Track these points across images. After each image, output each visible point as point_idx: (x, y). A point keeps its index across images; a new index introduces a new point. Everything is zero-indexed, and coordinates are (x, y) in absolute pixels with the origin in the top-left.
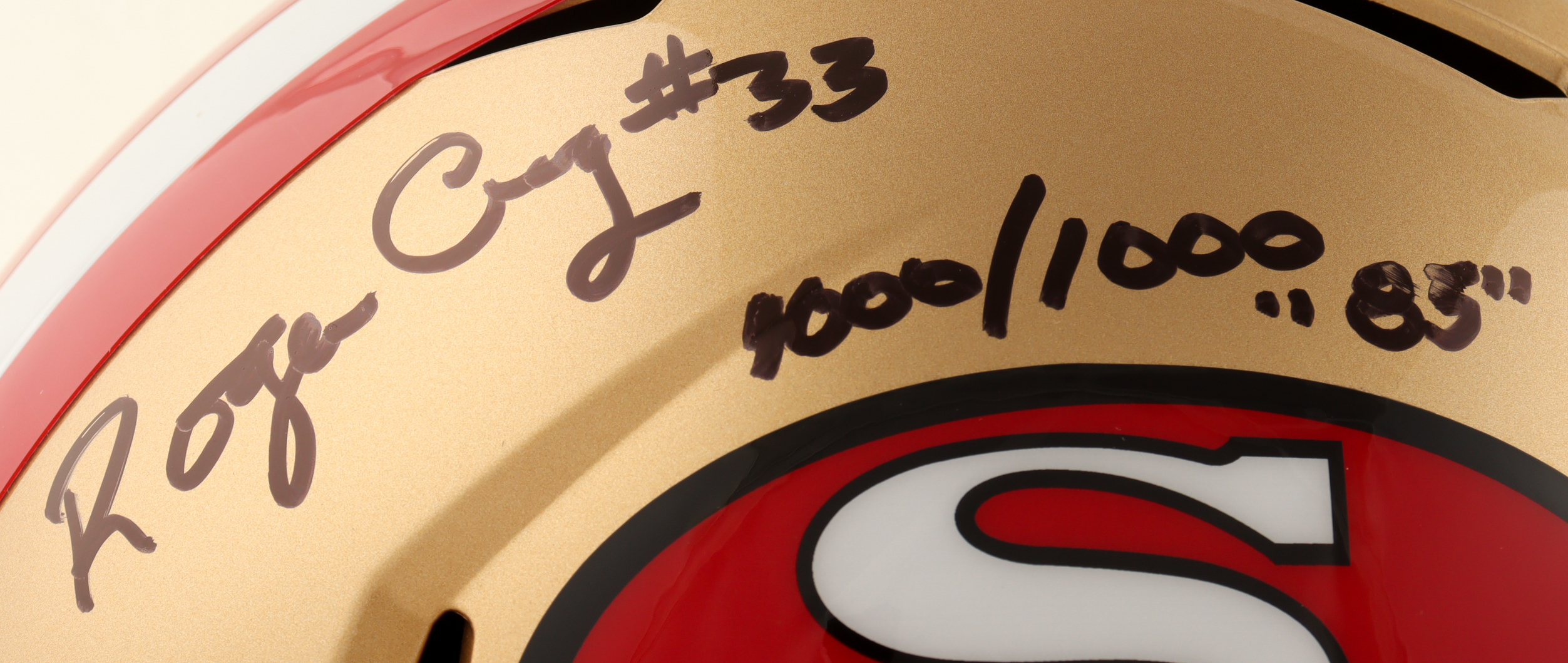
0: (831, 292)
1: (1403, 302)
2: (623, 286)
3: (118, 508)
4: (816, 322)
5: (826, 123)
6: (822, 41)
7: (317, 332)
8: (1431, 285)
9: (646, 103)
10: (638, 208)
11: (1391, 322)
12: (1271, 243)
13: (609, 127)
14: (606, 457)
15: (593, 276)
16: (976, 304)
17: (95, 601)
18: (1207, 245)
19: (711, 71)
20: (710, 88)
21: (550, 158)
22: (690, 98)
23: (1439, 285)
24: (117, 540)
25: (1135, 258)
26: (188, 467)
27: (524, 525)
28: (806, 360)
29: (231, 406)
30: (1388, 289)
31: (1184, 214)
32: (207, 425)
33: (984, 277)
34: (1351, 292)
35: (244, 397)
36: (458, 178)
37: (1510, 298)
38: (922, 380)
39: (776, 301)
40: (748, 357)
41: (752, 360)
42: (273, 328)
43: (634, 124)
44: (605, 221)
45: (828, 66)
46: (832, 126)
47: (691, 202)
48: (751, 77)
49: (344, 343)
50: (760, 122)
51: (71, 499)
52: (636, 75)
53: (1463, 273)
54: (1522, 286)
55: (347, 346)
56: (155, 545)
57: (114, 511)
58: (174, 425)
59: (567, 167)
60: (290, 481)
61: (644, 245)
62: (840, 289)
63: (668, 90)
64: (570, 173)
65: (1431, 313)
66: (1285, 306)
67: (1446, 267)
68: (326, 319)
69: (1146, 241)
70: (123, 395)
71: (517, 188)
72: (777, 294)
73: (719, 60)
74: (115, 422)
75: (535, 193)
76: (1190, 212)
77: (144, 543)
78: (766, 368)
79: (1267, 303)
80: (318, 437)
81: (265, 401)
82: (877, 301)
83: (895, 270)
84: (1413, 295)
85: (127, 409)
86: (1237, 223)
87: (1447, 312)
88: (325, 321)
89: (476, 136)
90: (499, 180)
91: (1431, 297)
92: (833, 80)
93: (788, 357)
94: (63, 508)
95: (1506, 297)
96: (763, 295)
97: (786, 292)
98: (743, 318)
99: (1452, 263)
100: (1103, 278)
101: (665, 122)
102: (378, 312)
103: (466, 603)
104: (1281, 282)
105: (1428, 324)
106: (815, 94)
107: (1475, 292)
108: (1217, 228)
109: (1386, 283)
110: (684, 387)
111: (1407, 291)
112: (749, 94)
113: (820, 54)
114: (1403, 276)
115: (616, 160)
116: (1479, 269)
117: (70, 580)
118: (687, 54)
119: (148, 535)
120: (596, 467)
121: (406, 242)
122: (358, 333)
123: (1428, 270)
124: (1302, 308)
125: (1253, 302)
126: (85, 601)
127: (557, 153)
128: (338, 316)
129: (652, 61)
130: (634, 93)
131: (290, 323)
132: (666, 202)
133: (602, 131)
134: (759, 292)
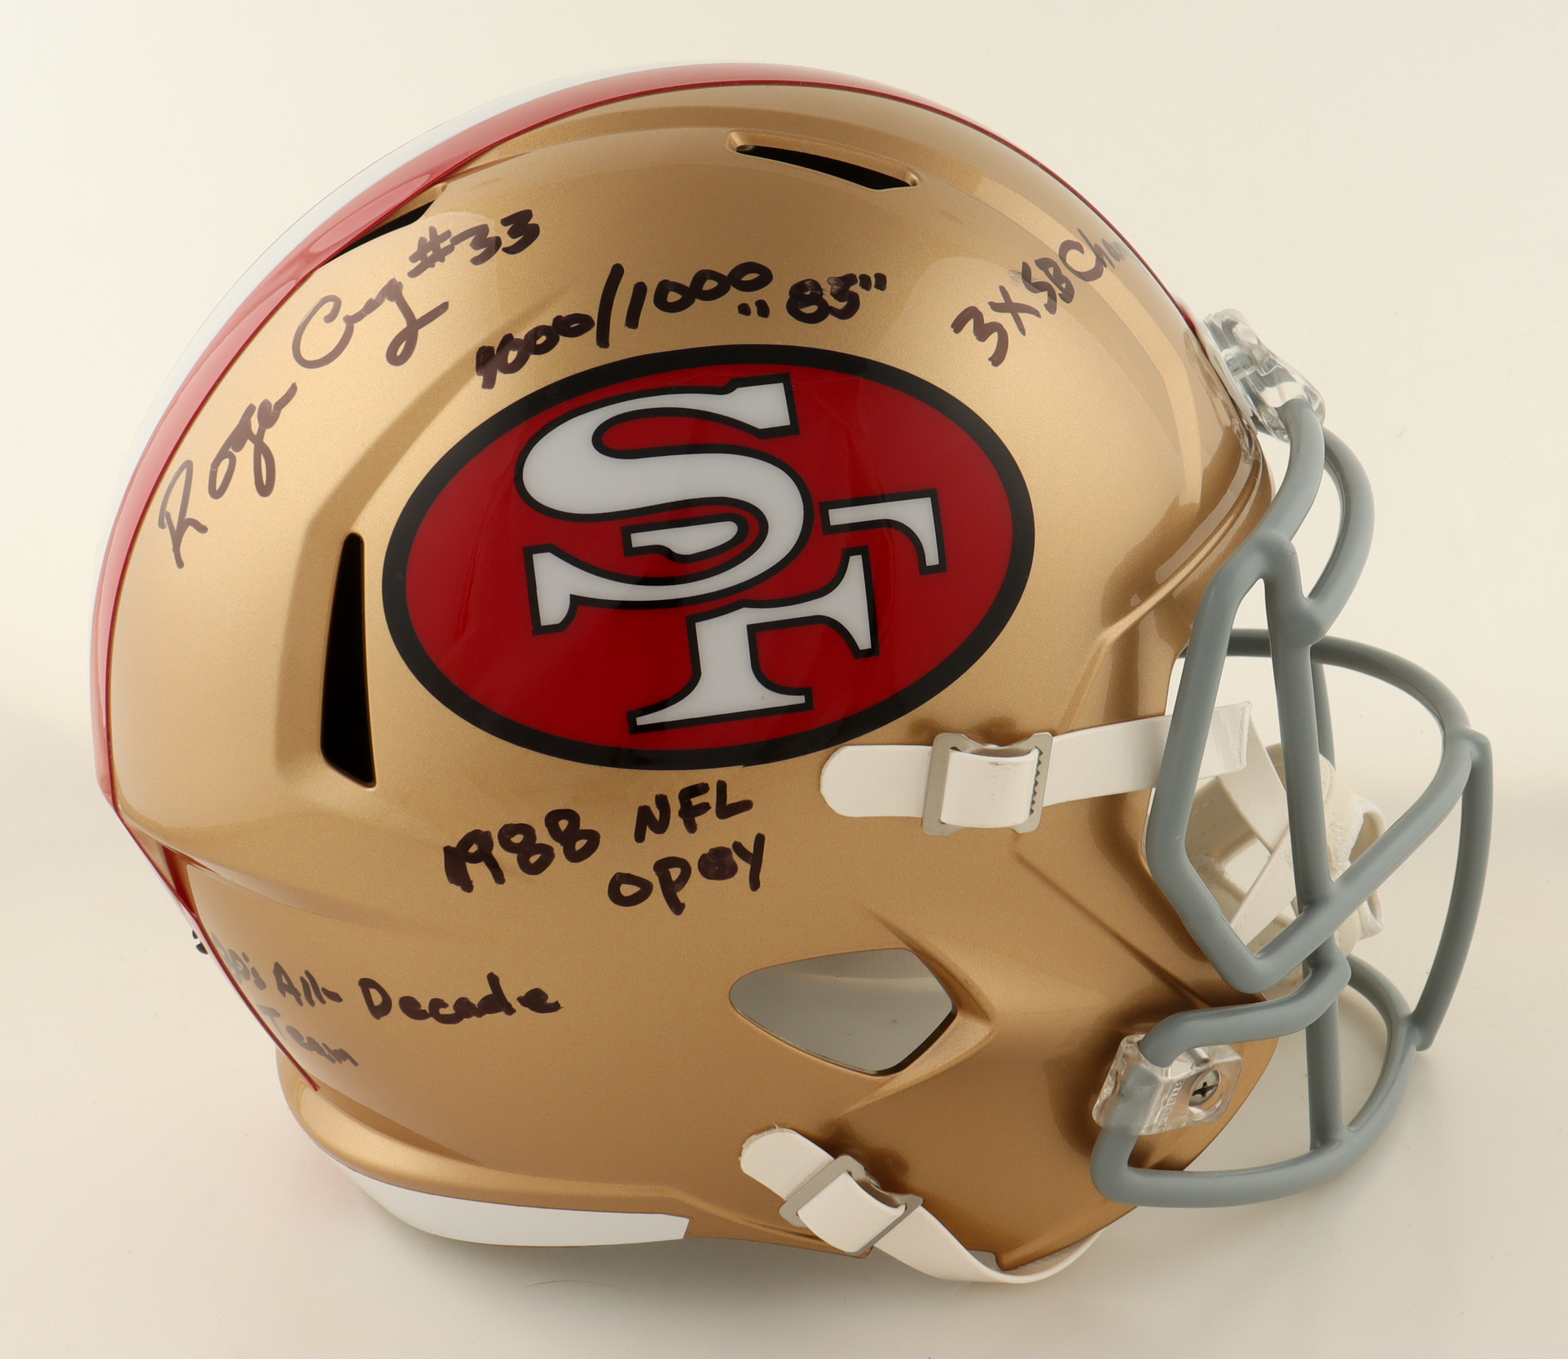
0: (518, 340)
1: (817, 298)
2: (414, 355)
3: (189, 514)
4: (512, 356)
5: (510, 256)
6: (506, 215)
7: (271, 407)
8: (832, 288)
9: (419, 262)
10: (418, 315)
11: (811, 309)
12: (744, 279)
13: (402, 278)
14: (416, 442)
15: (399, 353)
16: (592, 334)
17: (184, 562)
18: (710, 285)
19: (451, 240)
20: (450, 249)
21: (374, 298)
22: (440, 255)
23: (836, 287)
24: (191, 530)
25: (673, 297)
26: (218, 487)
27: (380, 484)
28: (509, 376)
29: (234, 452)
30: (808, 293)
31: (697, 271)
32: (224, 465)
33: (595, 319)
34: (789, 297)
35: (239, 448)
36: (330, 318)
37: (875, 289)
38: (568, 375)
39: (490, 349)
40: (479, 380)
41: (482, 381)
42: (250, 410)
43: (413, 274)
44: (402, 324)
45: (509, 227)
46: (512, 256)
47: (444, 307)
48: (470, 240)
49: (283, 410)
50: (476, 261)
51: (168, 515)
52: (414, 248)
53: (849, 280)
54: (881, 281)
55: (284, 411)
56: (207, 529)
57: (187, 516)
58: (210, 468)
59: (382, 301)
60: (265, 483)
61: (423, 333)
62: (522, 337)
63: (430, 254)
64: (384, 304)
65: (832, 302)
66: (754, 309)
67: (840, 278)
68: (273, 400)
69: (678, 288)
70: (186, 459)
71: (359, 317)
72: (491, 345)
73: (454, 234)
74: (184, 472)
75: (368, 317)
76: (701, 269)
77: (202, 529)
78: (489, 383)
79: (744, 309)
80: (275, 459)
81: (249, 446)
82: (542, 340)
83: (549, 323)
84: (822, 294)
85: (188, 466)
86: (726, 272)
87: (841, 301)
88: (273, 402)
89: (338, 295)
90: (350, 314)
91: (832, 294)
92: (512, 234)
93: (500, 376)
94: (165, 521)
95: (873, 288)
96: (484, 347)
97: (496, 344)
98: (475, 361)
99: (842, 275)
100: (657, 310)
101: (429, 270)
102: (298, 392)
103: (359, 528)
104: (750, 298)
105: (831, 308)
106: (503, 242)
107: (856, 288)
108: (714, 275)
109: (807, 290)
110: (449, 400)
111: (819, 293)
112: (470, 248)
113: (505, 222)
114: (816, 286)
115: (406, 294)
116: (858, 277)
117: (172, 554)
118: (439, 234)
119: (203, 525)
120: (411, 449)
121: (307, 355)
122: (289, 404)
123: (830, 281)
124: (763, 309)
125: (737, 310)
126: (180, 564)
127: (378, 295)
128: (279, 398)
129: (422, 240)
130: (413, 259)
131: (258, 406)
132: (432, 309)
133: (398, 280)
134: (482, 346)
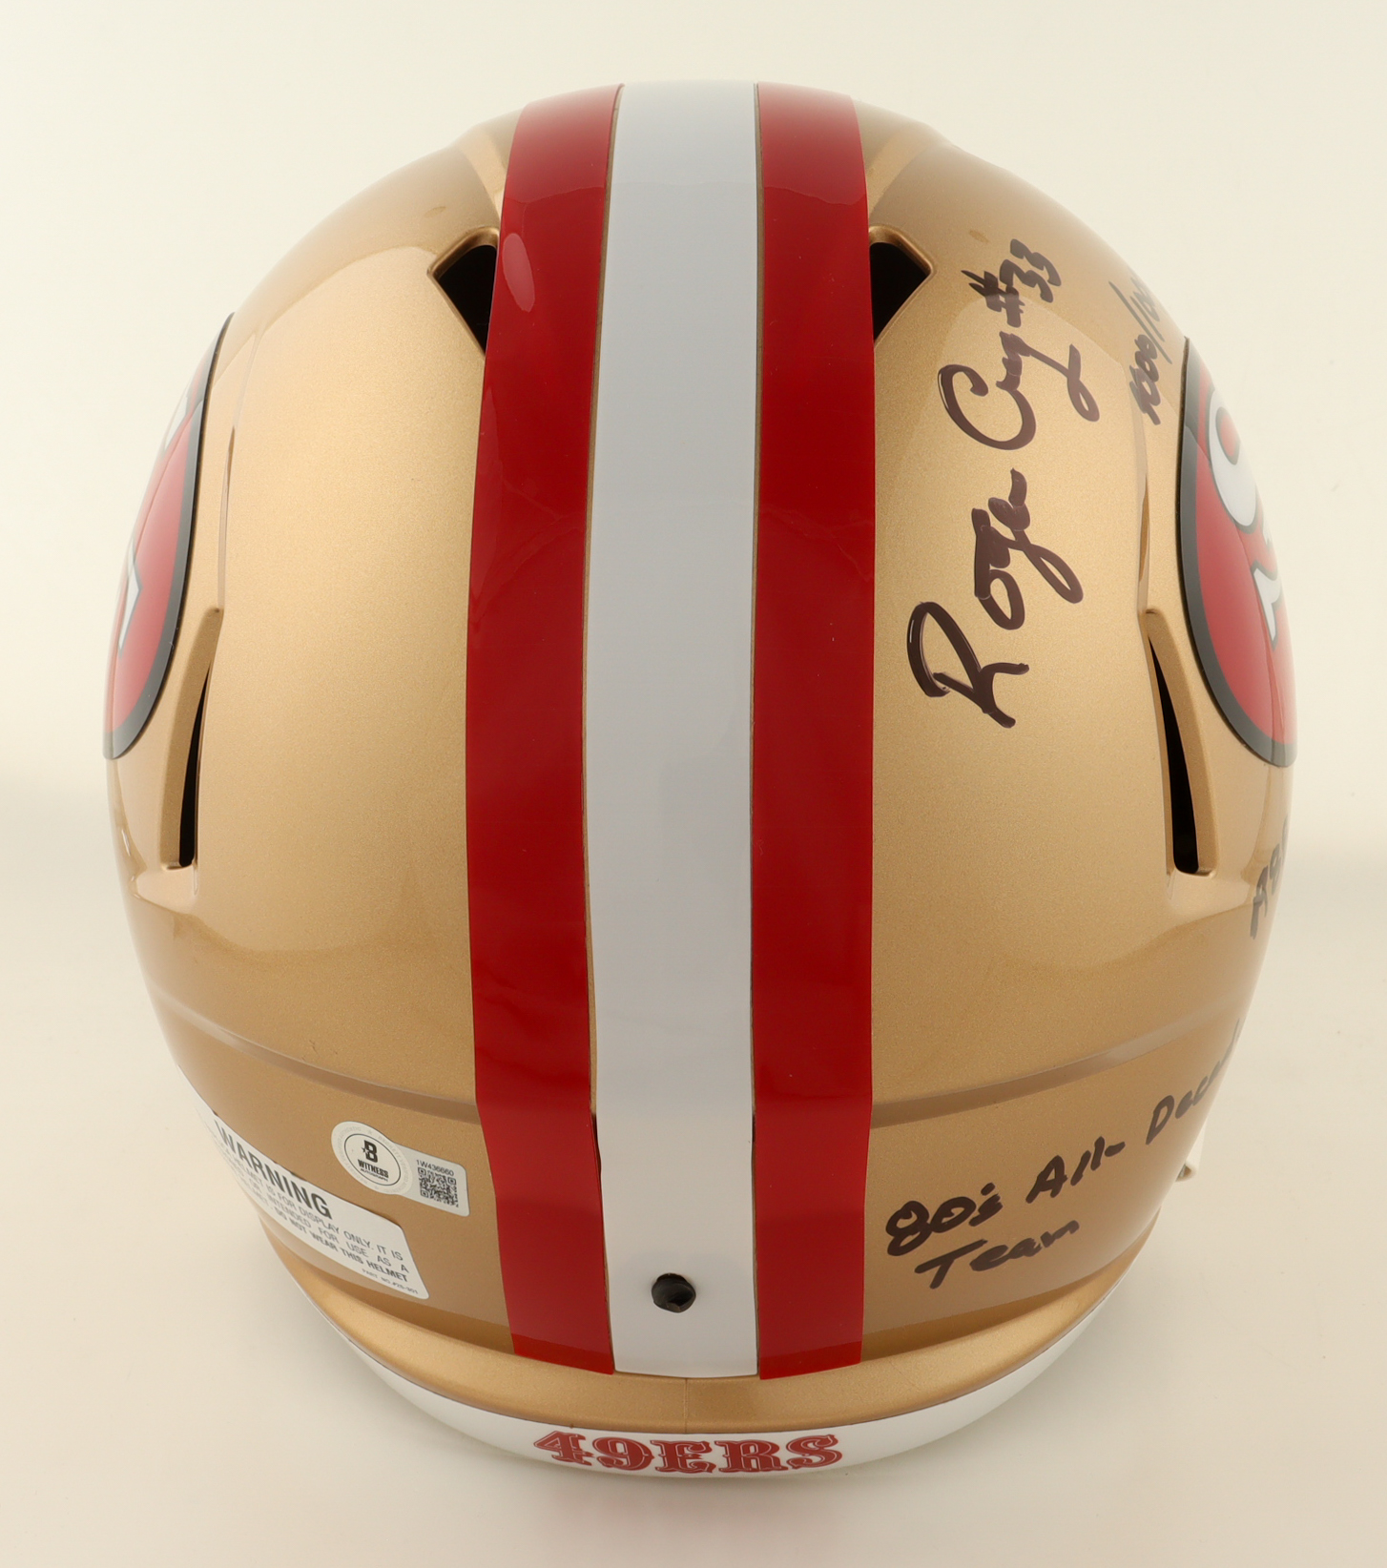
3: (983, 661)
7: (1007, 505)
17: (1013, 717)
26: (1008, 614)
29: (1001, 569)
32: (998, 587)
35: (1004, 561)
42: (980, 516)
49: (1027, 502)
51: (941, 677)
55: (1030, 503)
56: (1027, 666)
57: (982, 665)
58: (976, 599)
60: (1068, 587)
70: (918, 603)
74: (929, 618)
77: (1019, 669)
80: (1061, 556)
81: (1018, 556)
85: (930, 608)
88: (1005, 496)
94: (941, 685)
102: (1025, 477)
117: (987, 717)
119: (1018, 663)
121: (999, 435)
122: (1029, 494)
126: (1007, 721)
128: (1009, 491)
131: (987, 509)
